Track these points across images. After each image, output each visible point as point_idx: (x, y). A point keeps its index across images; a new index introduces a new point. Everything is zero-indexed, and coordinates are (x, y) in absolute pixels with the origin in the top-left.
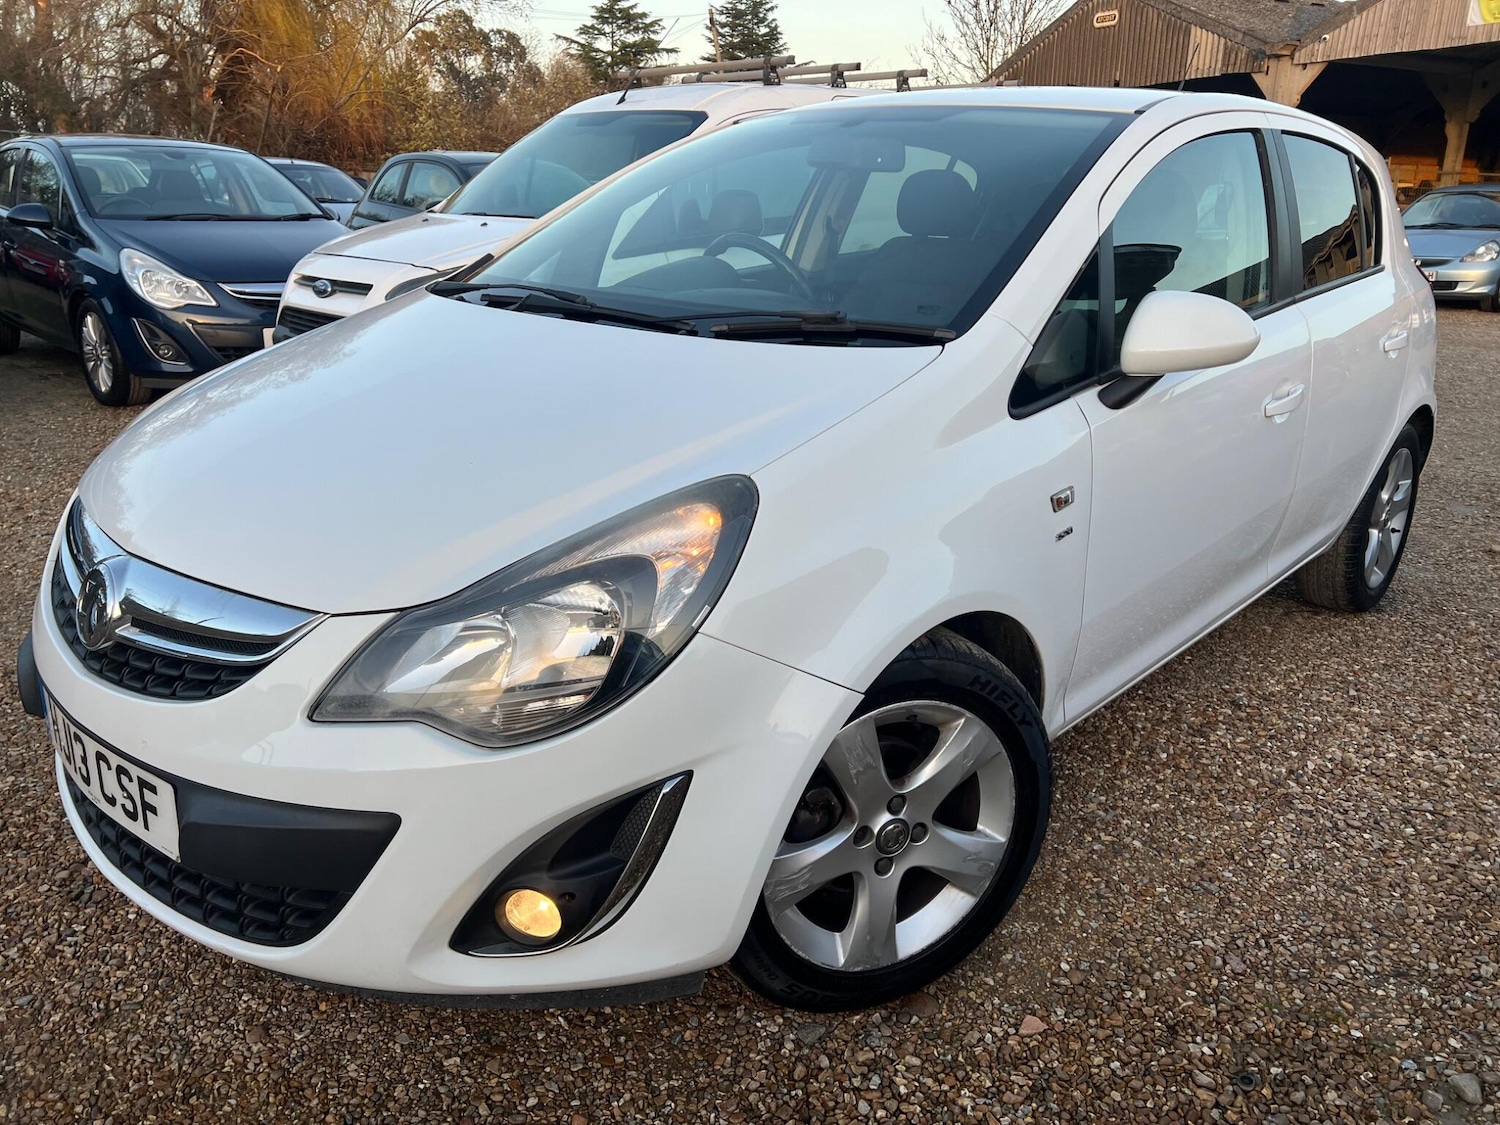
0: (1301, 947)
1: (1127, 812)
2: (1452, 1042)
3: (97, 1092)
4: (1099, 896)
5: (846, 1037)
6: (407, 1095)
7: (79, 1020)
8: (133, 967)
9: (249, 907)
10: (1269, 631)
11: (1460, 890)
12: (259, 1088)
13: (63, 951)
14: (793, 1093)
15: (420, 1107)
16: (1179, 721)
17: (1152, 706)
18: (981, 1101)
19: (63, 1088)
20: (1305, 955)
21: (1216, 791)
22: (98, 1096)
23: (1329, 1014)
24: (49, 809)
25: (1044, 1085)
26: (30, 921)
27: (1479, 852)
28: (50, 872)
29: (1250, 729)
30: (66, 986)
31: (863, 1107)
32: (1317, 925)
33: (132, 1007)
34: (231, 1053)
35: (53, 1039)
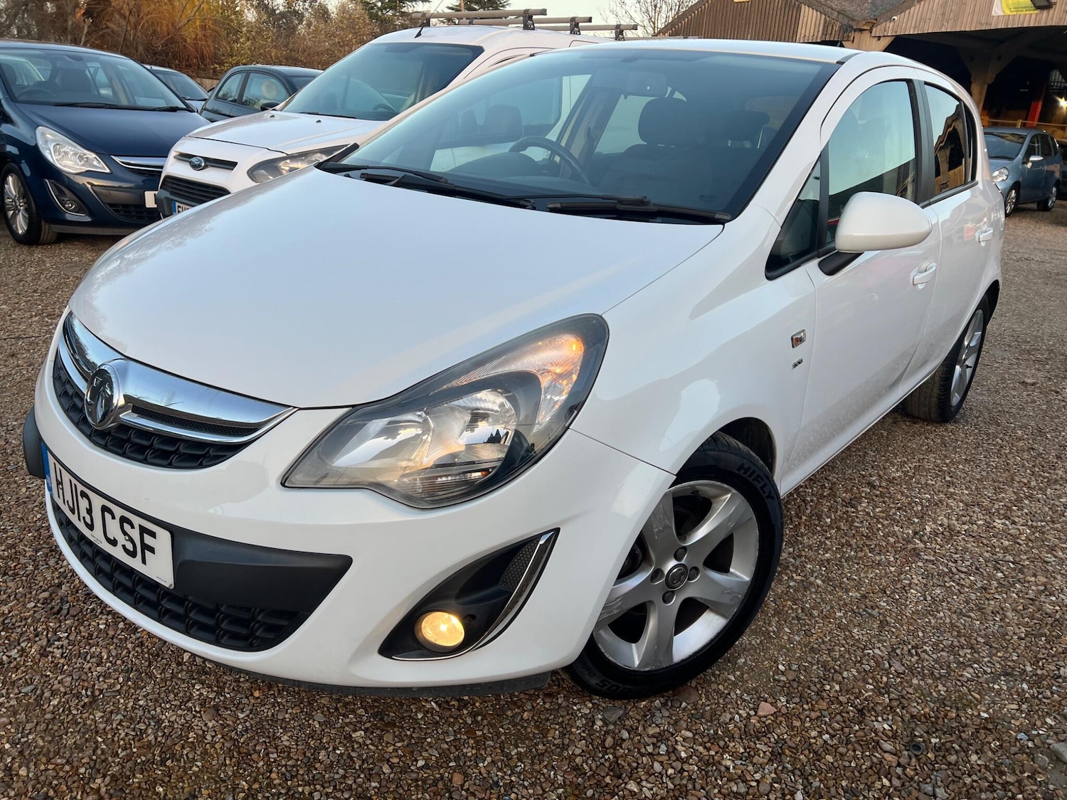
0: (939, 655)
1: (808, 559)
2: (1048, 720)
3: (94, 757)
4: (799, 619)
5: (638, 717)
6: (328, 758)
7: (73, 704)
8: (108, 664)
9: (225, 623)
10: (885, 434)
11: (1039, 616)
12: (217, 753)
13: (53, 652)
14: (607, 757)
15: (339, 767)
16: (835, 496)
17: (815, 485)
18: (738, 762)
19: (67, 755)
20: (943, 660)
21: (867, 545)
22: (96, 761)
23: (964, 701)
24: (26, 546)
25: (780, 751)
26: (24, 629)
27: (1047, 591)
28: (34, 593)
29: (884, 502)
30: (59, 678)
31: (657, 767)
32: (947, 639)
33: (113, 694)
34: (192, 728)
35: (55, 718)
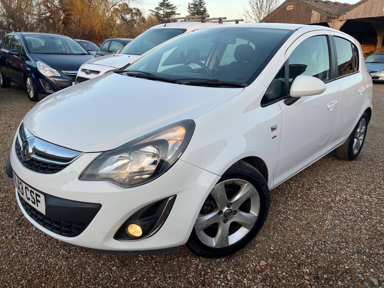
0: (333, 245)
1: (289, 209)
2: (371, 270)
3: (23, 273)
4: (281, 231)
5: (215, 265)
7: (19, 255)
8: (34, 242)
9: (63, 227)
11: (375, 231)
12: (65, 273)
13: (16, 238)
14: (201, 278)
15: (105, 279)
16: (303, 187)
17: (297, 183)
18: (249, 282)
19: (15, 272)
20: (334, 247)
21: (313, 205)
22: (24, 274)
23: (340, 262)
24: (14, 202)
25: (266, 278)
27: (380, 222)
28: (14, 218)
29: (322, 189)
30: (17, 246)
31: (219, 282)
32: (337, 239)
33: (33, 252)
34: (58, 264)
35: (13, 260)
